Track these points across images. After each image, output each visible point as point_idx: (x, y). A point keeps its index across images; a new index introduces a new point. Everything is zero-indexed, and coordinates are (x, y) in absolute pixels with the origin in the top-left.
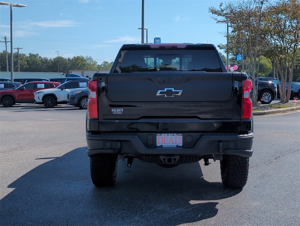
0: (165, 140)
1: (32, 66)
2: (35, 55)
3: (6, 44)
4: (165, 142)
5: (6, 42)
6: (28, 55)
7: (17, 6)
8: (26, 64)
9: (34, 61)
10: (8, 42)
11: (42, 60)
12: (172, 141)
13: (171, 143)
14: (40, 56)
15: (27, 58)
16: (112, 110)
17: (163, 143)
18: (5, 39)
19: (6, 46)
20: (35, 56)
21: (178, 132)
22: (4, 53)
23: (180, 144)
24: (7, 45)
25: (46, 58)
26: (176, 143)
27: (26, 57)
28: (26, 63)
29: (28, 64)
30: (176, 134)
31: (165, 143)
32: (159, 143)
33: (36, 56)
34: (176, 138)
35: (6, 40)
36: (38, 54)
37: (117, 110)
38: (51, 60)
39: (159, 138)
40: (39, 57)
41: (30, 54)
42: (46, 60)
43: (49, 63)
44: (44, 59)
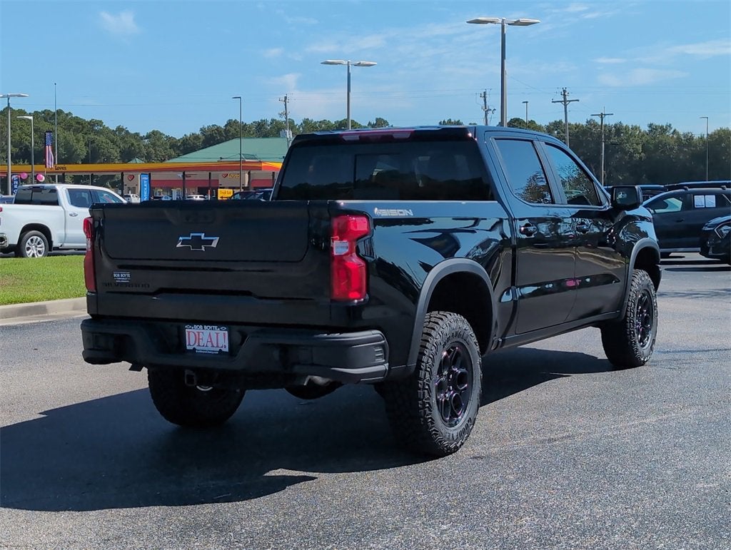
0: (199, 339)
1: (653, 155)
2: (662, 127)
3: (565, 106)
4: (199, 343)
5: (565, 101)
6: (645, 128)
7: (517, 23)
8: (640, 151)
9: (660, 142)
10: (570, 101)
11: (679, 138)
12: (211, 342)
13: (209, 344)
14: (675, 131)
15: (643, 135)
16: (115, 275)
17: (197, 344)
18: (564, 95)
19: (566, 111)
20: (664, 130)
21: (219, 324)
22: (588, 126)
23: (225, 347)
24: (568, 110)
25: (690, 135)
26: (217, 346)
27: (640, 132)
28: (640, 148)
29: (644, 151)
30: (216, 327)
31: (199, 345)
32: (189, 345)
33: (666, 130)
34: (217, 334)
35: (565, 98)
36: (670, 125)
37: (122, 275)
38: (702, 138)
39: (189, 332)
40: (672, 131)
41: (650, 126)
42: (689, 139)
43: (695, 146)
44: (684, 137)
